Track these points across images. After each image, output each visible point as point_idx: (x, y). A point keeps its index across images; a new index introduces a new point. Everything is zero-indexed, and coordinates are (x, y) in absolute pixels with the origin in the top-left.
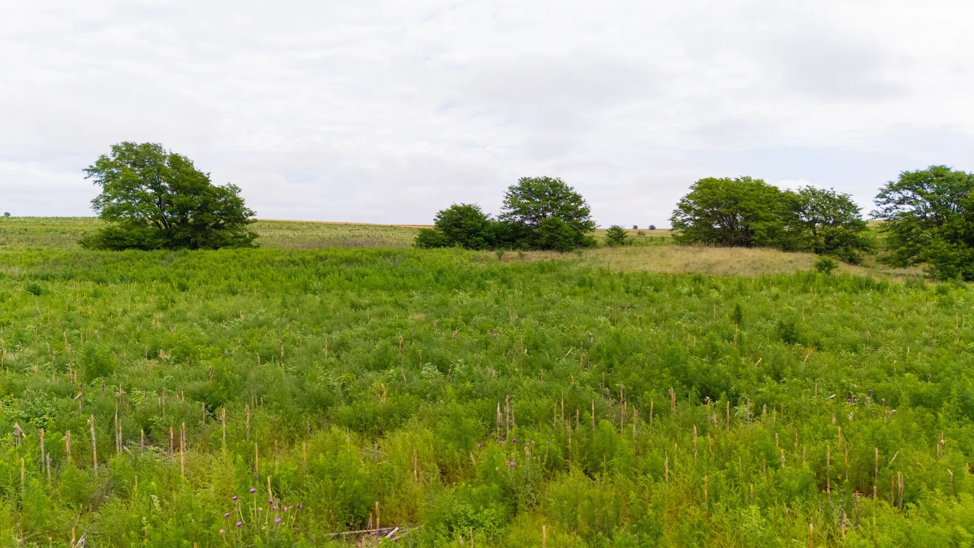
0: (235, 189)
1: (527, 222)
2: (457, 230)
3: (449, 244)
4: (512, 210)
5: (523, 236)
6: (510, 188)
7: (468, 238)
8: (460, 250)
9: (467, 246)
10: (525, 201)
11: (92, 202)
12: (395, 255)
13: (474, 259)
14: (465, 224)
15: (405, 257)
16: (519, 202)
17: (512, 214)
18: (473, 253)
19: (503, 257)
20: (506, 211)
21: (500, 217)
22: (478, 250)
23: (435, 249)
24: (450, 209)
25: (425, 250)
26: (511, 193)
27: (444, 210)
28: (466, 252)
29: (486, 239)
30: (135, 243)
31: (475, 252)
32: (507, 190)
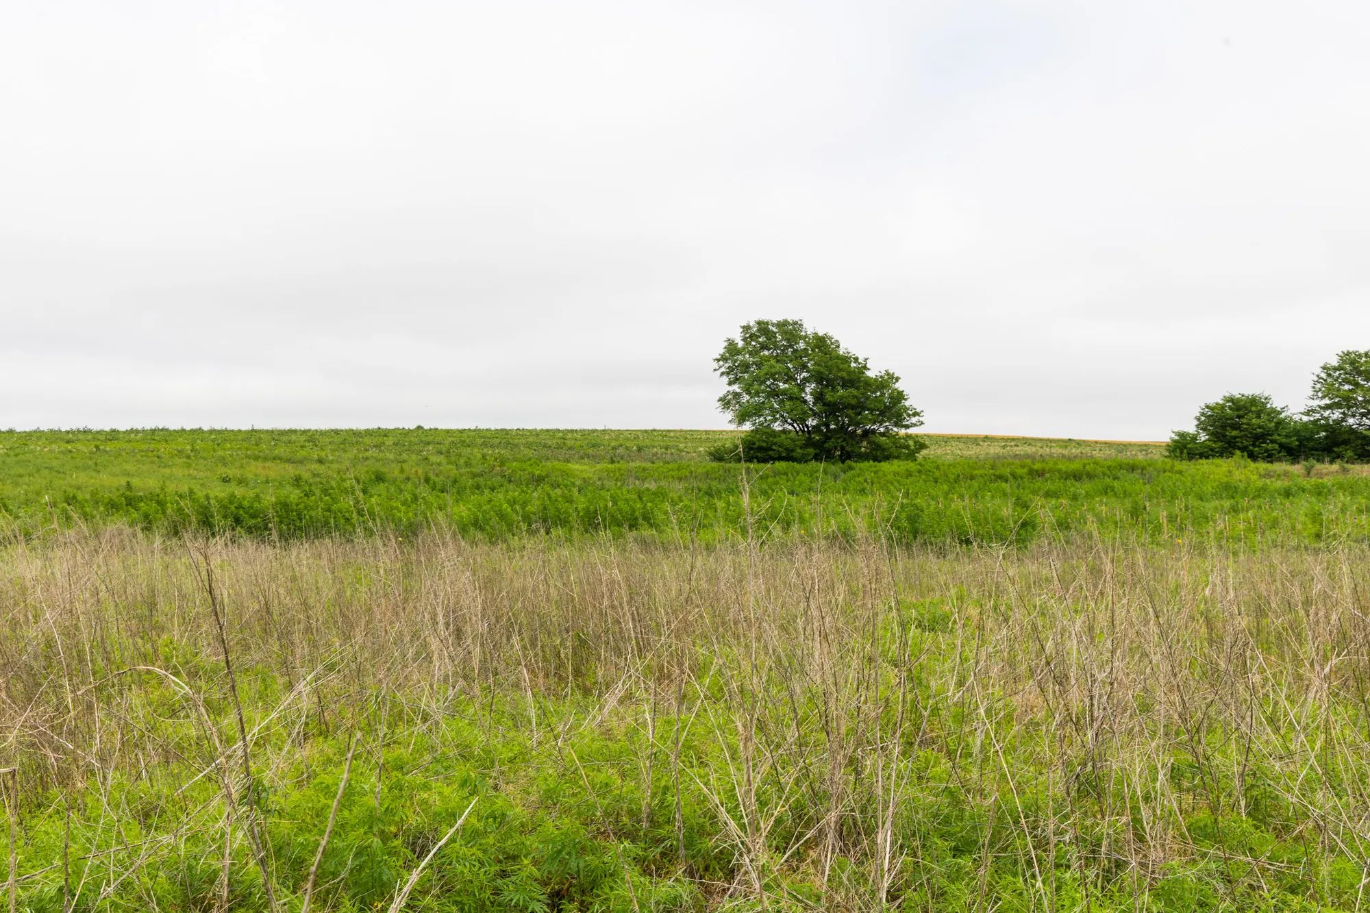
0: (892, 378)
1: (1351, 421)
2: (1234, 433)
3: (1221, 454)
4: (1327, 401)
5: (1345, 442)
6: (1324, 368)
7: (1254, 445)
8: (1243, 462)
9: (1253, 457)
10: (1347, 387)
11: (719, 401)
12: (1143, 469)
13: (1268, 475)
14: (1247, 424)
15: (1158, 472)
16: (1339, 390)
17: (1327, 407)
18: (1263, 466)
19: (1313, 472)
20: (1316, 403)
21: (1307, 413)
22: (1271, 462)
23: (1204, 461)
24: (1221, 402)
25: (1188, 463)
26: (1324, 375)
27: (1211, 402)
28: (1252, 465)
29: (1282, 446)
30: (784, 455)
31: (1268, 466)
32: (1318, 371)
